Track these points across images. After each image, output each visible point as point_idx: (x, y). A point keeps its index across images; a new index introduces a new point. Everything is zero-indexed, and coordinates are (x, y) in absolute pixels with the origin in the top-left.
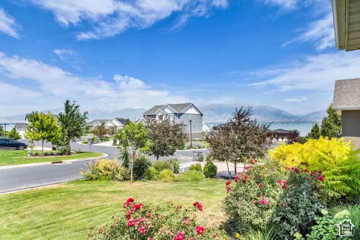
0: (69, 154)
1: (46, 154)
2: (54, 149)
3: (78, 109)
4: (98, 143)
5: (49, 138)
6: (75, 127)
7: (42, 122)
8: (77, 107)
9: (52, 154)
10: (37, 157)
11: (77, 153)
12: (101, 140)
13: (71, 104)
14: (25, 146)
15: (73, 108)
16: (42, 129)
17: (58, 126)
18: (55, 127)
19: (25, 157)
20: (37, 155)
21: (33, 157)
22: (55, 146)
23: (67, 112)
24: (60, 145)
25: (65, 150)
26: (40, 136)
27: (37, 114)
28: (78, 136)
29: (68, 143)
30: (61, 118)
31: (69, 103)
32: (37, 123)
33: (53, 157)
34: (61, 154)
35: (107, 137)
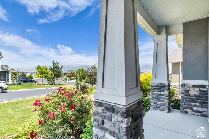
0: (55, 85)
1: (44, 85)
2: (48, 83)
3: (59, 64)
4: (69, 81)
5: (46, 77)
6: (57, 73)
7: (42, 70)
8: (58, 64)
9: (47, 85)
10: (40, 86)
11: (58, 84)
12: (70, 79)
13: (55, 62)
14: (35, 82)
15: (56, 64)
16: (42, 73)
17: (49, 72)
18: (48, 73)
19: (35, 86)
20: (40, 85)
21: (38, 86)
22: (49, 82)
23: (54, 66)
24: (51, 81)
25: (53, 83)
26: (41, 76)
27: (40, 66)
28: (59, 77)
29: (54, 80)
30: (51, 69)
31: (54, 62)
32: (40, 70)
33: (47, 86)
34: (51, 85)
35: (73, 78)
